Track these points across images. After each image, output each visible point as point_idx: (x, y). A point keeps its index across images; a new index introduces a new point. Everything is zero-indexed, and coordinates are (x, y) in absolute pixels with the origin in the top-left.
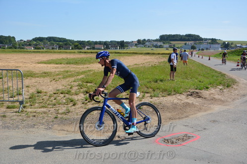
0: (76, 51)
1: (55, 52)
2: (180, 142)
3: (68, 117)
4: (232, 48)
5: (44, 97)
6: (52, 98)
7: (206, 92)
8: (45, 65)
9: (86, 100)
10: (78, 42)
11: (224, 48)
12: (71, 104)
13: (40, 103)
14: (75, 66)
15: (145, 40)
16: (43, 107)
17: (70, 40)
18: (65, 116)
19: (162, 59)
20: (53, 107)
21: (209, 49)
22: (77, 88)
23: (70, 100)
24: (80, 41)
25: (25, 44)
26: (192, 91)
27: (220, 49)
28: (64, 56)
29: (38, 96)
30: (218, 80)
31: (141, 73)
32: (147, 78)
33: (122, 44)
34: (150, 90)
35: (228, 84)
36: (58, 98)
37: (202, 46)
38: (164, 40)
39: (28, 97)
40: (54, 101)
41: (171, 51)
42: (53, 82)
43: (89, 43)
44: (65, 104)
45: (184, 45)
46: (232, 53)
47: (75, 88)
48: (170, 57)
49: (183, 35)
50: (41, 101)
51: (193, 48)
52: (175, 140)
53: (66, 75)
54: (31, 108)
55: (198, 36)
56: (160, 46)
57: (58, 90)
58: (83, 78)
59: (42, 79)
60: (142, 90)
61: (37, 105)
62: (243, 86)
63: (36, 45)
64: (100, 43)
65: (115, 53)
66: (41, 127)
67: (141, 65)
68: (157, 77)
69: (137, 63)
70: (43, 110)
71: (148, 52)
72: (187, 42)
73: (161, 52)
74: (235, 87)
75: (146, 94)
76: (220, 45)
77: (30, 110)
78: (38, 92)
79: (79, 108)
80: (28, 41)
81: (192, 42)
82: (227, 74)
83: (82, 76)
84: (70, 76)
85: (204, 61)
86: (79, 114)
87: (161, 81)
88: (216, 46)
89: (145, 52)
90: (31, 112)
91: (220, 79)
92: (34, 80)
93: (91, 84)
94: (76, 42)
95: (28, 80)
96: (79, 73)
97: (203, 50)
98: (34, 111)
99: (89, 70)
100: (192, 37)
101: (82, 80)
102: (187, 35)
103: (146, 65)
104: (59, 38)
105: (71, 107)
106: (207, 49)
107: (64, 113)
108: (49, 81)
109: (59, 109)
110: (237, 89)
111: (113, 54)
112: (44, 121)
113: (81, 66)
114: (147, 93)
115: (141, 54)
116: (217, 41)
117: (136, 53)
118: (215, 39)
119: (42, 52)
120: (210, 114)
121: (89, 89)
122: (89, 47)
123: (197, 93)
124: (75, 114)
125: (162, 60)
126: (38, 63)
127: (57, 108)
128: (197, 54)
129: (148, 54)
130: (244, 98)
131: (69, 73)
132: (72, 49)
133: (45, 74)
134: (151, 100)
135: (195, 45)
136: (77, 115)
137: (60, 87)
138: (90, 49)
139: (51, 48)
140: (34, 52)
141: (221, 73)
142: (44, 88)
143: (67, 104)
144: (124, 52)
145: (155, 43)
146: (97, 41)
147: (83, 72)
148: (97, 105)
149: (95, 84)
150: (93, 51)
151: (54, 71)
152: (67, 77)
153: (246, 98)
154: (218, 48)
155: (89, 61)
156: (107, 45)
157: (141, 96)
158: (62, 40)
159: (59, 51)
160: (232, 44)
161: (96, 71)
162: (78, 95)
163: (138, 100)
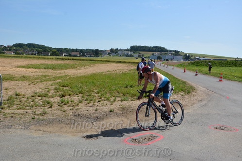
0: (54, 57)
1: (34, 58)
2: (146, 142)
3: (45, 118)
4: (192, 59)
5: (22, 99)
6: (30, 100)
8: (24, 69)
9: (62, 103)
10: (56, 49)
11: (185, 60)
12: (48, 106)
13: (18, 104)
14: (53, 71)
15: (117, 49)
16: (21, 108)
17: (48, 48)
18: (41, 117)
20: (30, 109)
21: (173, 60)
22: (54, 91)
23: (47, 102)
24: (58, 48)
25: (6, 49)
27: (182, 60)
28: (42, 61)
29: (16, 98)
30: (180, 87)
31: (113, 79)
32: (118, 84)
33: (97, 53)
35: (187, 89)
36: (35, 100)
37: (167, 57)
38: (135, 50)
39: (6, 99)
40: (32, 103)
41: (140, 60)
42: (32, 85)
43: (66, 50)
44: (42, 106)
45: (151, 55)
46: (192, 64)
47: (52, 92)
48: (138, 66)
49: (151, 47)
50: (19, 103)
51: (159, 58)
52: (141, 140)
53: (44, 79)
54: (9, 109)
55: (164, 48)
56: (131, 55)
57: (36, 93)
59: (21, 82)
60: (114, 94)
61: (15, 106)
62: (200, 92)
63: (16, 50)
64: (77, 51)
65: (90, 60)
66: (18, 127)
67: (114, 72)
68: (127, 83)
69: (110, 70)
70: (20, 111)
71: (120, 60)
72: (155, 53)
73: (131, 61)
74: (194, 93)
76: (182, 57)
77: (8, 111)
78: (17, 95)
79: (55, 110)
80: (9, 47)
81: (159, 53)
82: (187, 82)
83: (59, 80)
84: (47, 80)
85: (169, 70)
87: (131, 86)
88: (179, 57)
89: (117, 60)
90: (9, 113)
91: (182, 86)
92: (12, 83)
93: (67, 88)
94: (54, 49)
95: (7, 83)
96: (56, 78)
97: (167, 60)
98: (12, 112)
99: (65, 76)
100: (159, 48)
101: (59, 84)
102: (154, 47)
103: (118, 72)
104: (38, 45)
105: (48, 108)
106: (171, 59)
107: (41, 114)
108: (27, 84)
109: (36, 111)
110: (195, 95)
111: (88, 61)
112: (21, 122)
113: (58, 71)
114: (118, 97)
115: (114, 62)
116: (180, 53)
117: (109, 61)
119: (22, 57)
121: (65, 92)
122: (66, 54)
124: (51, 116)
125: (132, 68)
126: (18, 67)
127: (34, 110)
128: (163, 63)
129: (120, 62)
130: (201, 103)
131: (47, 78)
132: (50, 55)
133: (24, 78)
134: (122, 103)
135: (161, 56)
136: (53, 116)
137: (38, 90)
138: (67, 56)
139: (30, 53)
140: (14, 57)
141: (182, 81)
142: (22, 90)
143: (44, 106)
144: (98, 59)
145: (126, 53)
146: (74, 49)
147: (60, 76)
148: (72, 108)
149: (71, 88)
150: (70, 58)
151: (32, 75)
152: (44, 81)
153: (203, 103)
154: (180, 59)
155: (66, 67)
156: (83, 53)
157: (112, 100)
158: (41, 47)
159: (38, 56)
160: (191, 56)
161: (72, 76)
162: (55, 98)
163: (110, 103)
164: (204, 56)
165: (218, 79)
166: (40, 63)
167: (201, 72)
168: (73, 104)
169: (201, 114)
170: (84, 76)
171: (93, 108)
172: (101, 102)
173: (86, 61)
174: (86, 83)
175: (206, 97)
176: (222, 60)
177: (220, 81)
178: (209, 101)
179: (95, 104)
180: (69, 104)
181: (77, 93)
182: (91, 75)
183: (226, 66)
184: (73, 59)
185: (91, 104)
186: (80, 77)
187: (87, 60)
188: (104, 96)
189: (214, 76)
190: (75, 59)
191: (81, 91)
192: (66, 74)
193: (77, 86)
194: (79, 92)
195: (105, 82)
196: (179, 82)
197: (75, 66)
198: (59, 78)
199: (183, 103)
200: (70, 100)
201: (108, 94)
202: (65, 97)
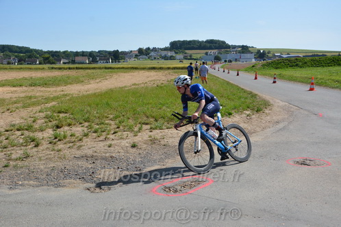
1: (12, 69)
2: (185, 190)
3: (26, 164)
4: (270, 58)
6: (3, 138)
7: (228, 119)
9: (56, 138)
10: (49, 52)
11: (258, 59)
14: (43, 89)
15: (149, 49)
17: (36, 51)
18: (20, 163)
19: (172, 75)
20: (2, 151)
21: (239, 61)
22: (43, 121)
23: (31, 138)
24: (52, 51)
27: (253, 60)
28: (26, 74)
30: (246, 102)
31: (140, 97)
33: (116, 56)
34: (152, 120)
35: (257, 106)
36: (11, 137)
37: (229, 57)
38: (177, 48)
40: (5, 142)
41: (186, 64)
42: (7, 113)
43: (66, 54)
44: (22, 145)
45: (204, 55)
46: (268, 65)
47: (40, 122)
51: (217, 59)
52: (179, 188)
53: (28, 102)
55: (224, 42)
56: (171, 56)
57: (14, 125)
58: (54, 107)
60: (140, 120)
62: (278, 110)
64: (83, 54)
65: (106, 68)
67: (143, 85)
69: (137, 83)
71: (154, 66)
72: (209, 51)
73: (172, 66)
74: (267, 111)
75: (144, 126)
76: (253, 54)
79: (43, 150)
81: (216, 51)
82: (259, 94)
83: (54, 103)
84: (34, 104)
85: (231, 77)
86: (42, 158)
88: (248, 55)
89: (149, 66)
91: (248, 101)
93: (66, 115)
94: (45, 52)
96: (48, 100)
97: (230, 61)
99: (63, 95)
100: (216, 43)
101: (53, 109)
102: (208, 42)
103: (149, 85)
104: (17, 47)
105: (32, 148)
106: (236, 60)
107: (20, 158)
109: (11, 154)
110: (269, 114)
111: (103, 70)
113: (52, 89)
114: (146, 124)
115: (144, 69)
116: (250, 49)
117: (136, 68)
118: (246, 46)
121: (61, 121)
122: (66, 61)
124: (37, 159)
125: (173, 78)
127: (9, 152)
128: (222, 67)
130: (277, 126)
131: (33, 100)
132: (40, 64)
134: (150, 133)
135: (219, 55)
136: (41, 160)
137: (17, 121)
138: (68, 63)
139: (5, 61)
141: (251, 93)
143: (26, 146)
144: (119, 66)
145: (164, 53)
147: (54, 97)
148: (71, 144)
149: (72, 114)
150: (71, 66)
151: (8, 97)
152: (29, 106)
153: (281, 125)
154: (251, 59)
155: (66, 82)
156: (94, 57)
157: (136, 129)
158: (24, 51)
159: (20, 66)
160: (268, 53)
161: (74, 95)
162: (44, 132)
163: (132, 134)
164: (288, 52)
165: (308, 87)
166: (21, 77)
167: (282, 77)
168: (73, 139)
170: (95, 94)
171: (105, 143)
172: (119, 134)
173: (98, 71)
174: (97, 105)
175: (286, 116)
176: (318, 56)
177: (311, 89)
178: (290, 123)
179: (108, 136)
180: (67, 140)
181: (81, 121)
182: (107, 92)
183: (323, 66)
184: (77, 68)
185: (102, 138)
186: (88, 96)
187: (100, 68)
188: (124, 124)
189: (302, 82)
190: (81, 68)
191: (88, 118)
192: (66, 93)
193: (82, 111)
194: (84, 120)
195: (127, 102)
196: (245, 95)
197: (81, 79)
198: (53, 99)
199: (249, 128)
200: (69, 133)
201: (130, 121)
202: (62, 129)
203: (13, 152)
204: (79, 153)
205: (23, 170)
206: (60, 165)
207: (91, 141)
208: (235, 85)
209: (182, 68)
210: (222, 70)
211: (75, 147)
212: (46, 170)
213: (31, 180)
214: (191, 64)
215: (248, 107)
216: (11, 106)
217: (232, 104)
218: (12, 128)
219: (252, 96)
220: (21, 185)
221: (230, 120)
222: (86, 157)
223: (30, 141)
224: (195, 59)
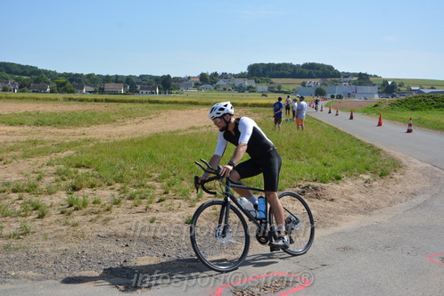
0: (61, 96)
1: (10, 98)
2: (268, 293)
3: (24, 244)
4: (402, 94)
7: (335, 186)
9: (71, 206)
10: (66, 75)
11: (385, 95)
12: (35, 214)
14: (55, 130)
15: (216, 74)
17: (47, 73)
18: (14, 243)
21: (354, 97)
22: (53, 178)
23: (32, 205)
24: (70, 74)
26: (304, 185)
27: (376, 97)
28: (30, 107)
30: (363, 161)
31: (200, 146)
33: (166, 84)
35: (381, 167)
36: (3, 202)
37: (338, 90)
38: (259, 75)
41: (272, 99)
43: (91, 79)
44: (19, 214)
45: (300, 86)
46: (400, 104)
47: (48, 180)
49: (298, 66)
51: (320, 92)
53: (30, 150)
55: (331, 68)
56: (250, 87)
57: (8, 184)
58: (69, 158)
62: (415, 174)
64: (117, 79)
65: (150, 102)
67: (205, 130)
69: (196, 125)
72: (308, 81)
73: (250, 102)
74: (396, 176)
76: (376, 87)
79: (50, 224)
81: (318, 80)
82: (385, 149)
83: (70, 152)
84: (40, 153)
85: (340, 121)
86: (49, 236)
88: (368, 89)
91: (368, 159)
93: (87, 170)
94: (61, 75)
96: (61, 147)
97: (340, 97)
99: (85, 140)
100: (318, 69)
101: (68, 162)
102: (306, 66)
104: (19, 66)
105: (34, 220)
106: (349, 96)
107: (15, 235)
109: (2, 227)
110: (400, 180)
111: (145, 105)
113: (68, 131)
116: (371, 79)
117: (196, 104)
118: (365, 74)
120: (339, 233)
121: (79, 180)
122: (91, 89)
123: (315, 189)
124: (41, 238)
128: (327, 106)
130: (414, 201)
131: (38, 147)
132: (52, 92)
135: (324, 88)
136: (46, 239)
137: (14, 178)
138: (94, 92)
141: (372, 147)
143: (25, 216)
145: (238, 82)
146: (110, 75)
147: (71, 143)
148: (94, 216)
149: (97, 170)
150: (99, 97)
151: (2, 141)
152: (32, 155)
153: (420, 199)
154: (372, 94)
155: (90, 120)
156: (133, 84)
157: (193, 196)
158: (28, 72)
159: (21, 95)
160: (400, 86)
161: (101, 141)
162: (53, 195)
163: (187, 204)
164: (433, 84)
166: (24, 111)
167: (422, 124)
168: (97, 208)
169: (412, 228)
170: (132, 140)
171: (146, 216)
172: (167, 202)
173: (138, 105)
175: (428, 185)
178: (434, 196)
179: (151, 206)
180: (88, 209)
181: (110, 181)
182: (150, 138)
184: (107, 101)
185: (141, 208)
186: (122, 143)
187: (141, 102)
188: (174, 187)
190: (113, 101)
191: (121, 176)
192: (89, 137)
193: (111, 165)
194: (114, 179)
195: (180, 154)
196: (362, 150)
197: (113, 117)
198: (69, 146)
199: (369, 201)
200: (91, 199)
201: (185, 183)
202: (80, 192)
203: (4, 225)
204: (104, 230)
205: (19, 253)
206: (75, 247)
207: (124, 213)
208: (347, 134)
209: (266, 106)
210: (327, 110)
211: (100, 220)
212: (54, 254)
213: (30, 269)
214: (280, 99)
215: (367, 169)
216: (5, 154)
217: (342, 163)
218: (5, 188)
219: (374, 152)
220: (14, 277)
221: (338, 187)
222: (115, 237)
223: (31, 208)
224: (285, 93)
